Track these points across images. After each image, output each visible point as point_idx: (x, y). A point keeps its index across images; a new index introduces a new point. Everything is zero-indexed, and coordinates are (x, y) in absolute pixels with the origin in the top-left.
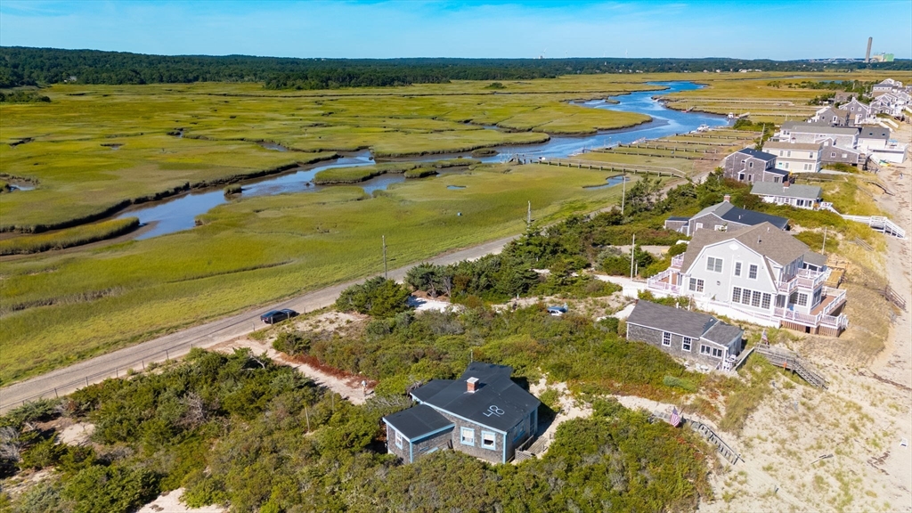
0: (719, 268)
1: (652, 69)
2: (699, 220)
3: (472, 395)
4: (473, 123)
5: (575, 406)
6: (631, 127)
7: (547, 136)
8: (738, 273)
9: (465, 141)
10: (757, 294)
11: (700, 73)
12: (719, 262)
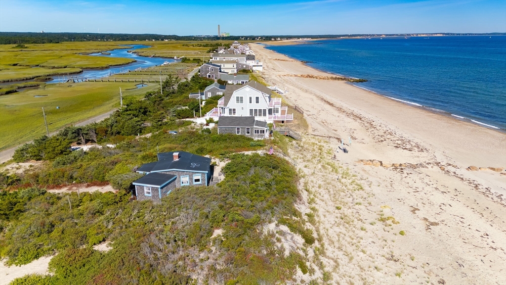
0: (242, 101)
1: (118, 39)
2: (209, 91)
3: (178, 161)
4: (20, 66)
5: (221, 161)
6: (127, 64)
7: (81, 70)
8: (251, 102)
9: (24, 74)
10: (260, 110)
11: (144, 41)
12: (242, 98)
